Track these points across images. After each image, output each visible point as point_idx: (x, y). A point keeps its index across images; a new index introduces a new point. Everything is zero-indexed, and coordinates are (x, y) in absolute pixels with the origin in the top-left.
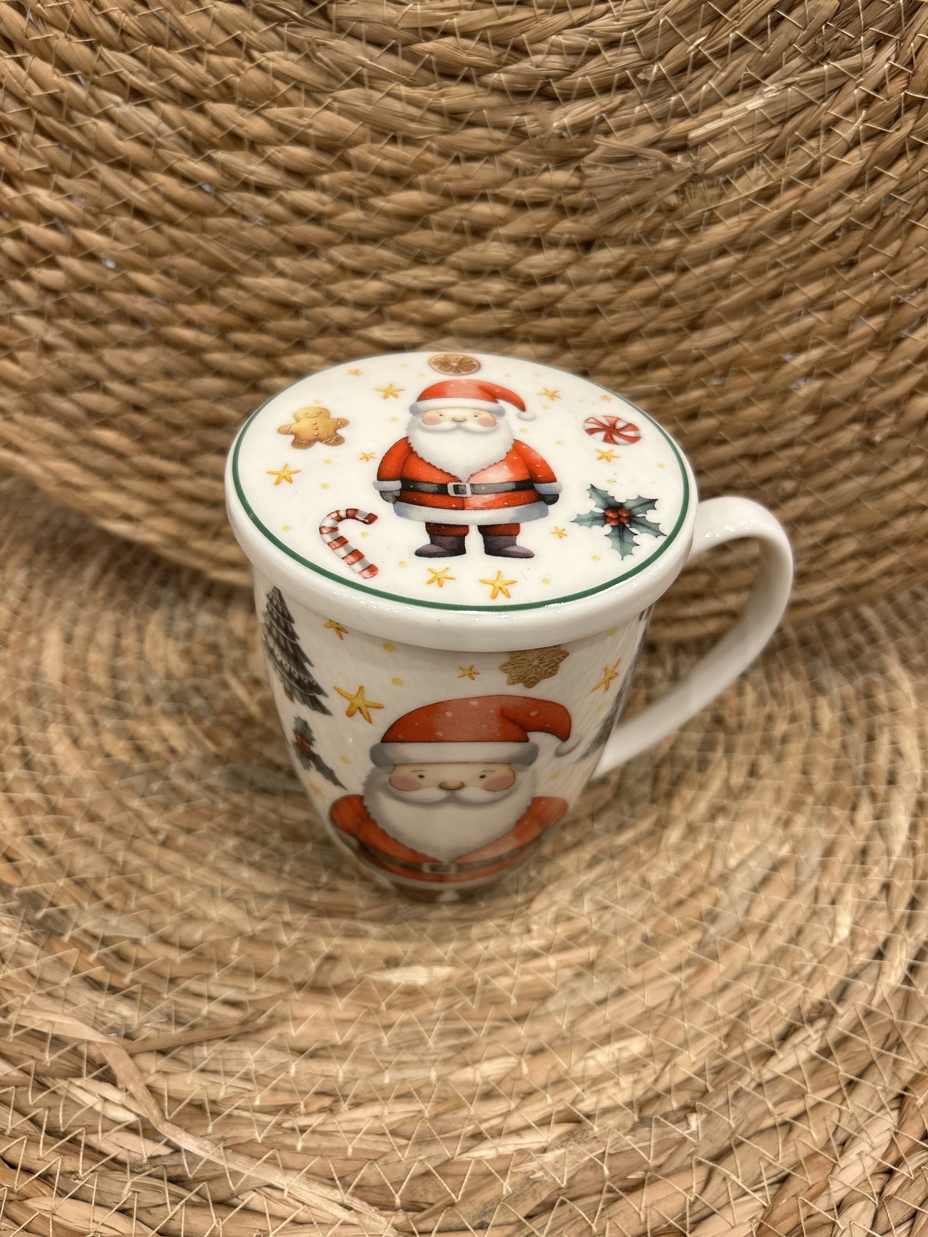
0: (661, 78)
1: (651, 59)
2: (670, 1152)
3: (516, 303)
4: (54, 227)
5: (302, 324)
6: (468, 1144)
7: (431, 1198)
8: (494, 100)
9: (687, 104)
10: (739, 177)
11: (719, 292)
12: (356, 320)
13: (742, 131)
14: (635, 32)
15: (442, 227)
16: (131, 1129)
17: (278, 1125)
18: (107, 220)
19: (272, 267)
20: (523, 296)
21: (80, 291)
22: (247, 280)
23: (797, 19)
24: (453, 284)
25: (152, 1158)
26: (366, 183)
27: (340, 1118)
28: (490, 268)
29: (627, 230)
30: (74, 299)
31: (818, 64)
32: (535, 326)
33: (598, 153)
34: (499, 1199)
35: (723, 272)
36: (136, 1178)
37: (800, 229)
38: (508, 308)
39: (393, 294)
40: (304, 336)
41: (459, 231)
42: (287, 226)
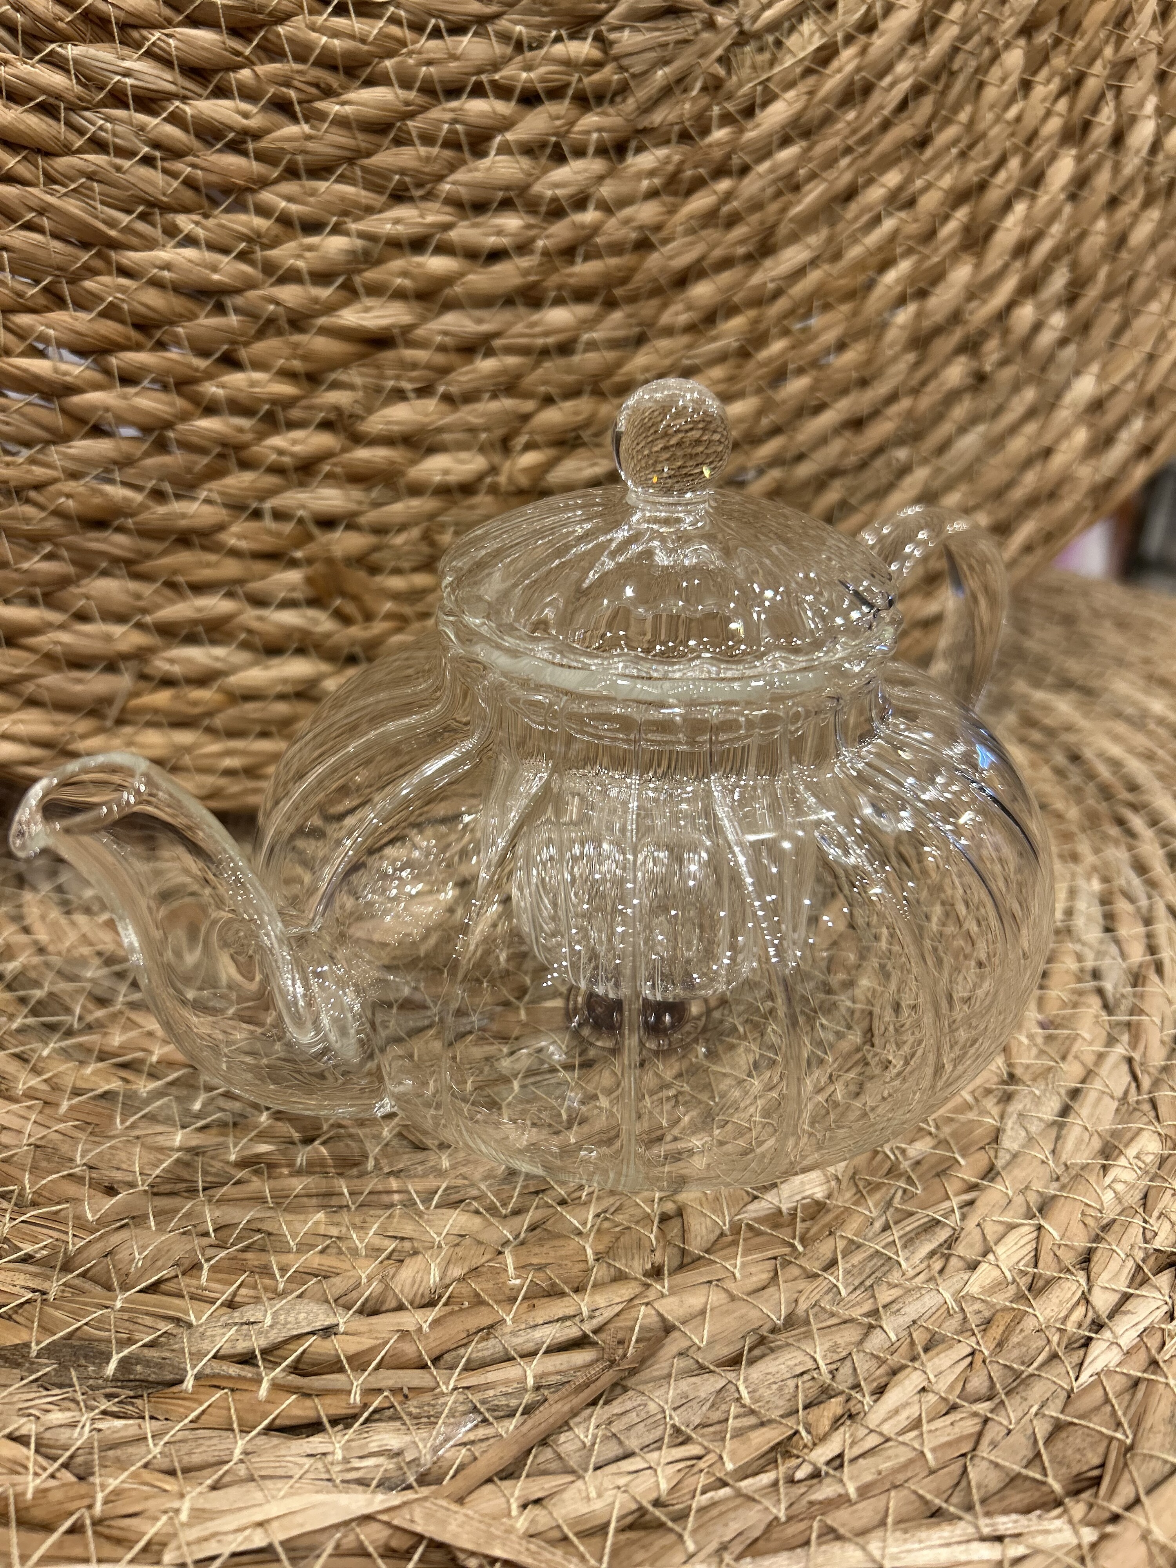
3: (540, 243)
5: (231, 321)
6: (1075, 1358)
7: (1094, 1458)
10: (789, 33)
11: (788, 196)
12: (316, 301)
15: (428, 139)
17: (790, 1479)
19: (171, 231)
20: (549, 233)
22: (131, 258)
24: (447, 227)
26: (308, 78)
27: (873, 1420)
28: (500, 194)
29: (671, 118)
32: (570, 275)
33: (623, 6)
35: (790, 168)
37: (866, 99)
38: (531, 252)
39: (366, 253)
40: (233, 342)
41: (452, 143)
42: (190, 158)
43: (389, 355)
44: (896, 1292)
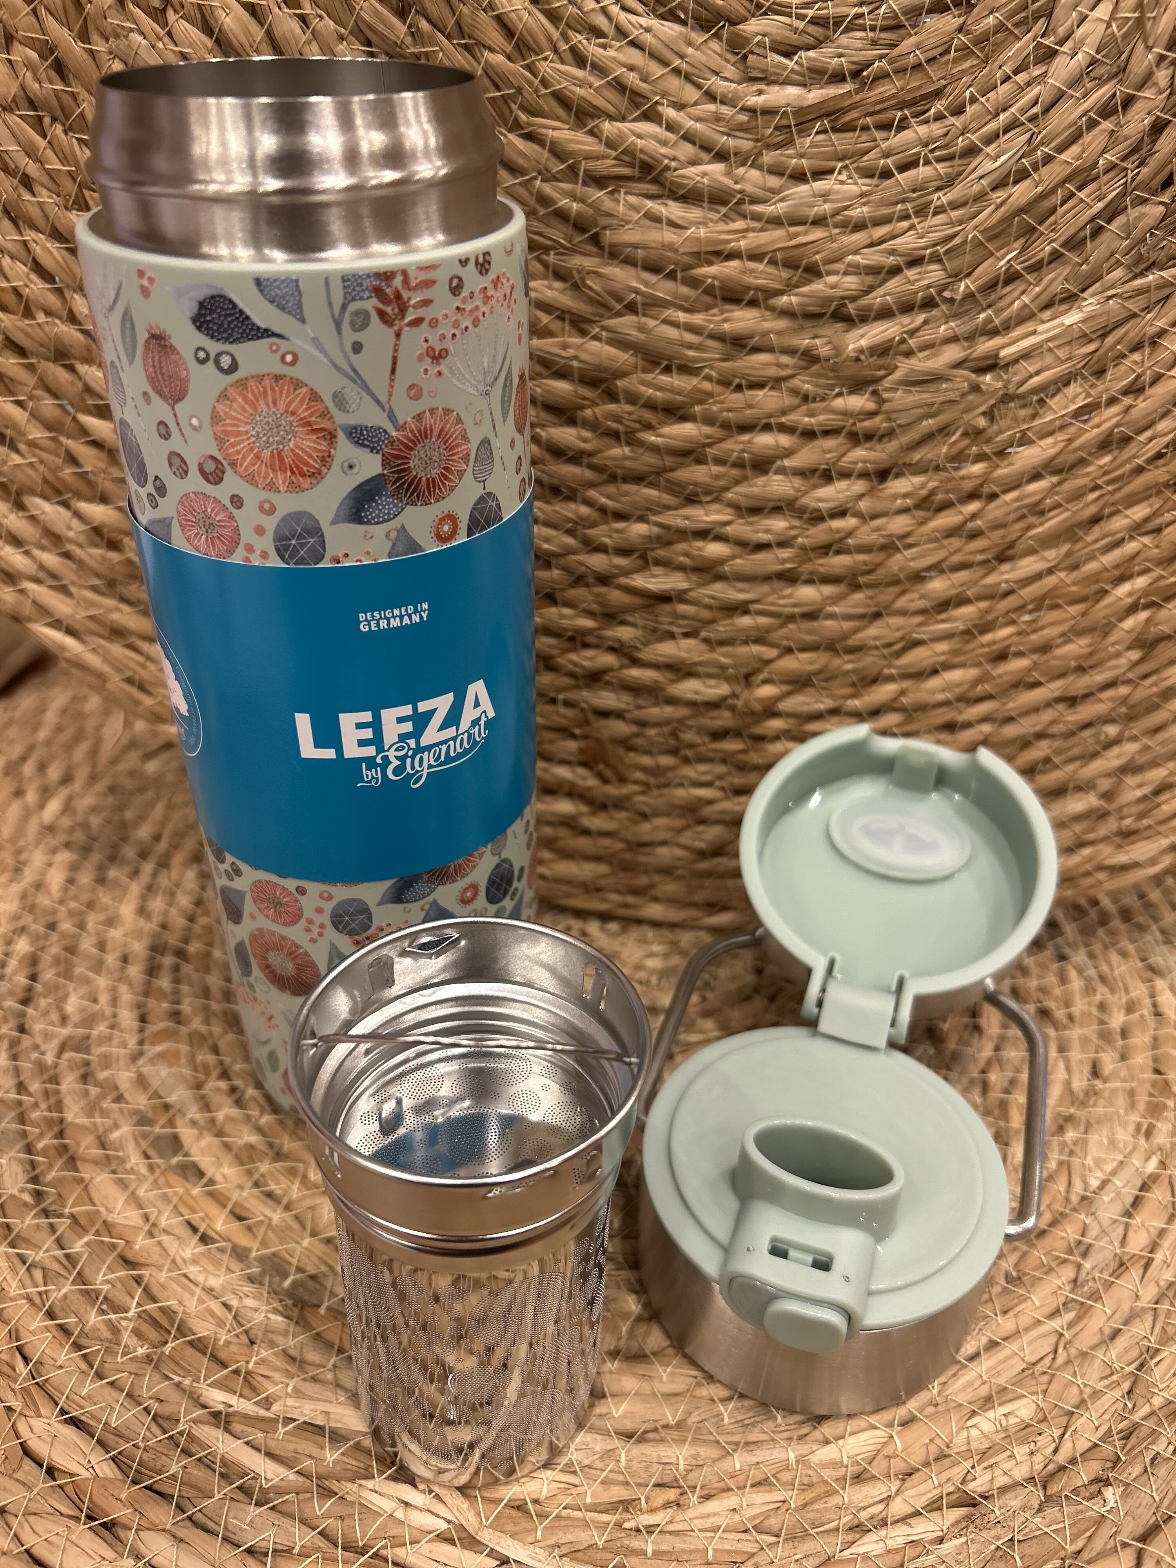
0: (969, 296)
1: (957, 276)
2: (1087, 1534)
3: (800, 540)
5: (554, 574)
6: (850, 1538)
8: (782, 324)
9: (997, 321)
10: (1053, 395)
11: (1032, 519)
12: (616, 568)
13: (1058, 347)
14: (941, 249)
15: (719, 461)
16: (445, 1538)
17: (619, 1525)
20: (809, 533)
23: (1119, 228)
24: (728, 523)
26: (634, 417)
27: (690, 1513)
28: (772, 504)
29: (929, 456)
31: (1142, 274)
32: (821, 565)
33: (897, 375)
35: (1038, 497)
37: (1123, 448)
38: (792, 546)
40: (554, 588)
41: (739, 465)
43: (667, 607)
44: (763, 1437)
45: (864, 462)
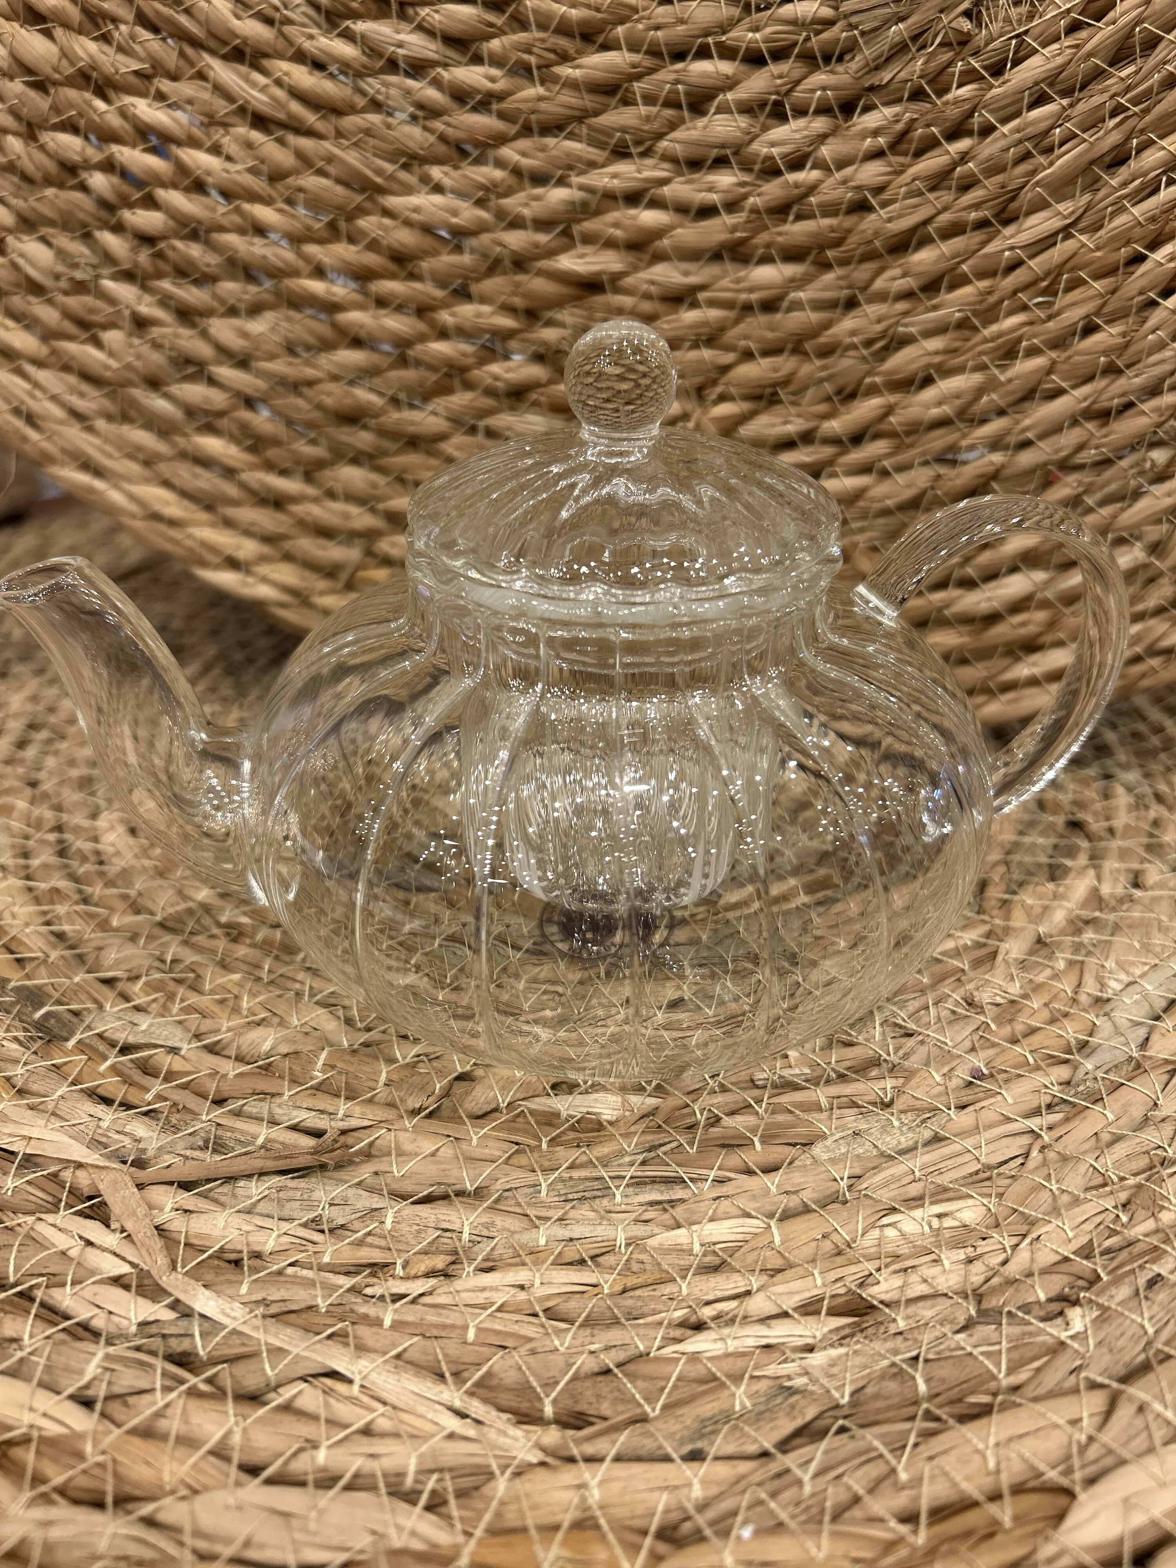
2: (1036, 1364)
3: (751, 200)
4: (154, 150)
5: (466, 259)
6: (677, 1333)
7: (605, 1408)
11: (1038, 158)
12: (536, 245)
15: (649, 99)
16: (117, 1281)
17: (356, 1290)
18: (218, 134)
19: (425, 180)
20: (762, 191)
21: (182, 238)
22: (393, 201)
24: (665, 182)
25: (143, 1324)
26: (548, 45)
27: (458, 1284)
28: (715, 152)
29: (902, 75)
30: (174, 249)
32: (780, 234)
34: (726, 1416)
35: (1043, 127)
36: (111, 1350)
37: (1149, 53)
38: (742, 210)
39: (585, 204)
40: (466, 278)
41: (672, 103)
42: (446, 118)
43: (599, 299)
45: (824, 89)
